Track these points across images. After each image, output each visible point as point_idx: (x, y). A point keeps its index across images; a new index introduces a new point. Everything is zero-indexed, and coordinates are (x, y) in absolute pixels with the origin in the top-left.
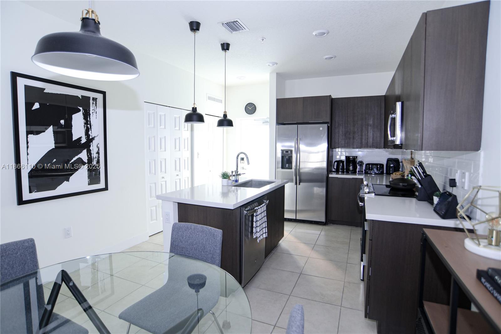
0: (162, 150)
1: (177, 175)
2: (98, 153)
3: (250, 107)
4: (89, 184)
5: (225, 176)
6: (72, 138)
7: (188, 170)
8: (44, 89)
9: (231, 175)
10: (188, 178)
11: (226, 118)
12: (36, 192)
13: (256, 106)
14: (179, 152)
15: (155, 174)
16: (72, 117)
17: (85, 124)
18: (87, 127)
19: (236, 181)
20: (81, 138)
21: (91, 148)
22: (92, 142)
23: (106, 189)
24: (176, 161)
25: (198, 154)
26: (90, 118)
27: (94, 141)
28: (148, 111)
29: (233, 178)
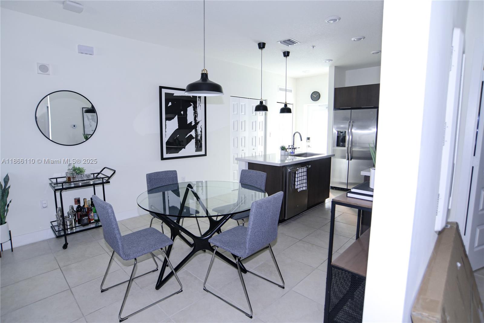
0: (242, 130)
1: (254, 149)
2: (201, 132)
3: (315, 95)
4: (196, 151)
5: (283, 148)
6: (187, 123)
7: (262, 145)
8: (174, 94)
9: (288, 148)
10: (262, 152)
11: (286, 107)
12: (169, 154)
13: (320, 93)
14: (255, 132)
15: (237, 147)
16: (187, 109)
17: (194, 113)
18: (195, 115)
19: (293, 153)
20: (192, 122)
21: (197, 129)
22: (198, 124)
23: (205, 155)
24: (252, 138)
25: (270, 134)
26: (197, 110)
27: (199, 124)
28: (233, 103)
29: (290, 151)
